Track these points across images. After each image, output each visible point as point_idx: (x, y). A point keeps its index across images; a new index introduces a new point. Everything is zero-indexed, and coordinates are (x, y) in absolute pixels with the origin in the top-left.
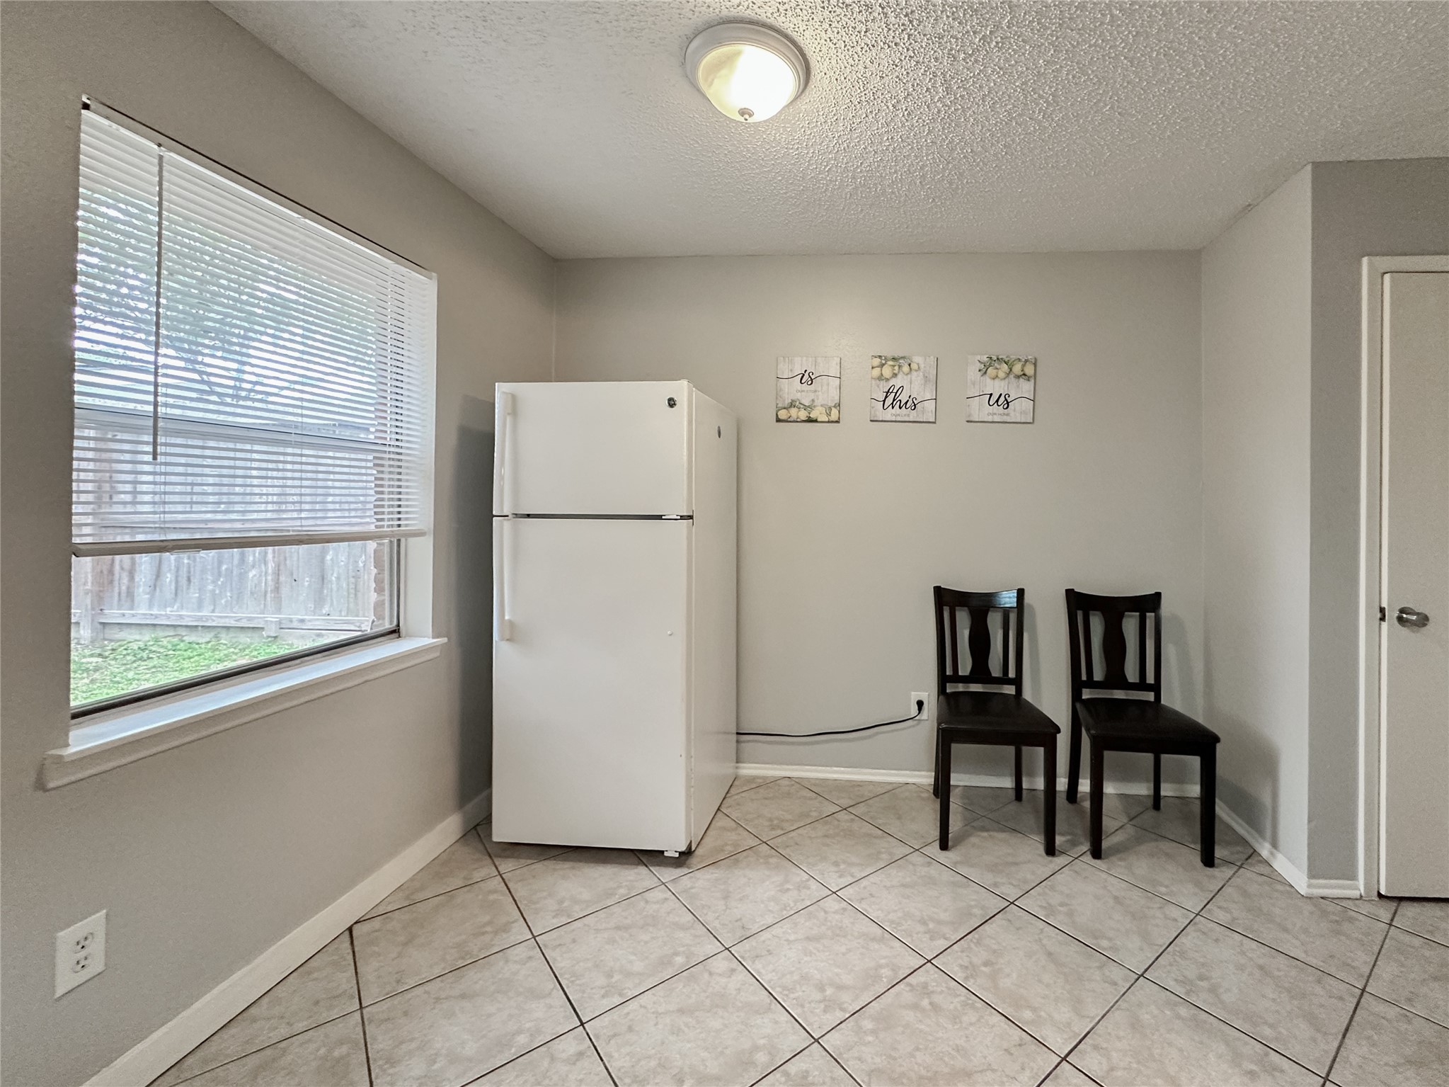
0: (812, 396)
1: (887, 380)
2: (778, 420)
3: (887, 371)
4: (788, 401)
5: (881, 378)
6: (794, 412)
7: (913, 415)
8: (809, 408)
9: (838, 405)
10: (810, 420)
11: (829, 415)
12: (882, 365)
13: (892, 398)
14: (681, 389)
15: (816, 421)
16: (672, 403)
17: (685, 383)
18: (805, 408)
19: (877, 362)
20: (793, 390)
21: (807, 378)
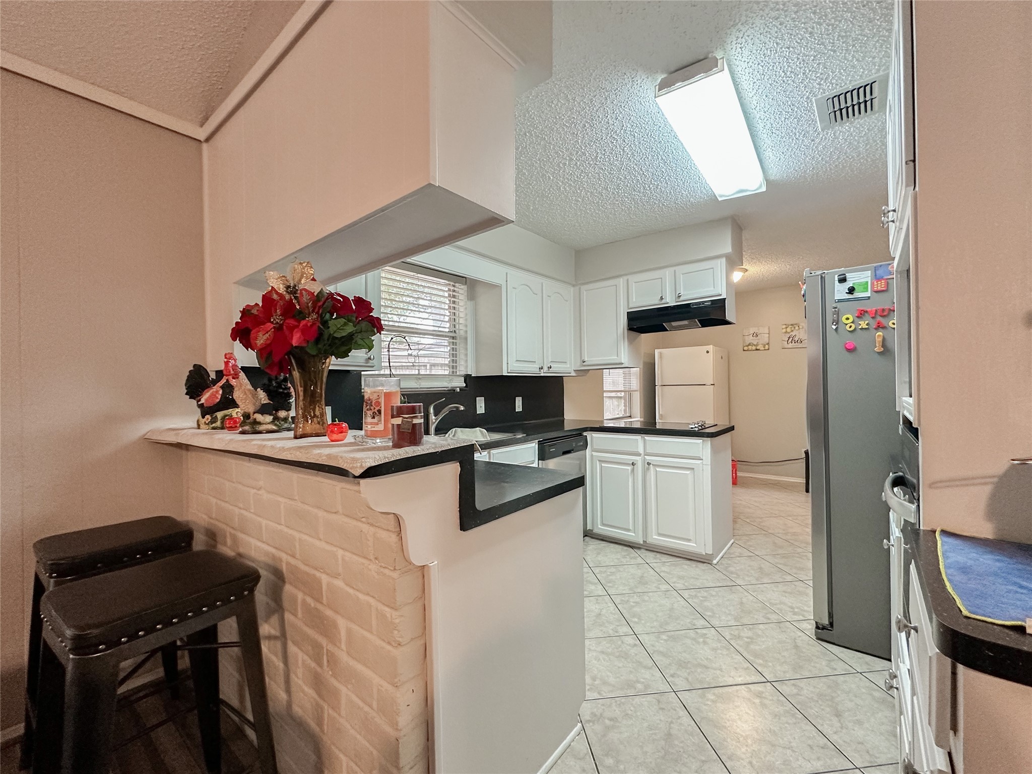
0: (757, 341)
1: (789, 333)
2: (744, 350)
3: (789, 330)
4: (748, 343)
5: (786, 332)
6: (750, 347)
7: (800, 345)
8: (757, 345)
9: (768, 344)
10: (757, 350)
11: (764, 347)
12: (786, 328)
13: (791, 339)
14: (710, 348)
15: (759, 350)
16: (708, 352)
17: (711, 346)
18: (755, 345)
19: (784, 326)
20: (750, 339)
21: (756, 335)
